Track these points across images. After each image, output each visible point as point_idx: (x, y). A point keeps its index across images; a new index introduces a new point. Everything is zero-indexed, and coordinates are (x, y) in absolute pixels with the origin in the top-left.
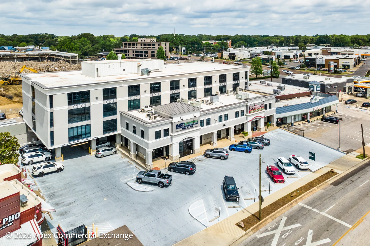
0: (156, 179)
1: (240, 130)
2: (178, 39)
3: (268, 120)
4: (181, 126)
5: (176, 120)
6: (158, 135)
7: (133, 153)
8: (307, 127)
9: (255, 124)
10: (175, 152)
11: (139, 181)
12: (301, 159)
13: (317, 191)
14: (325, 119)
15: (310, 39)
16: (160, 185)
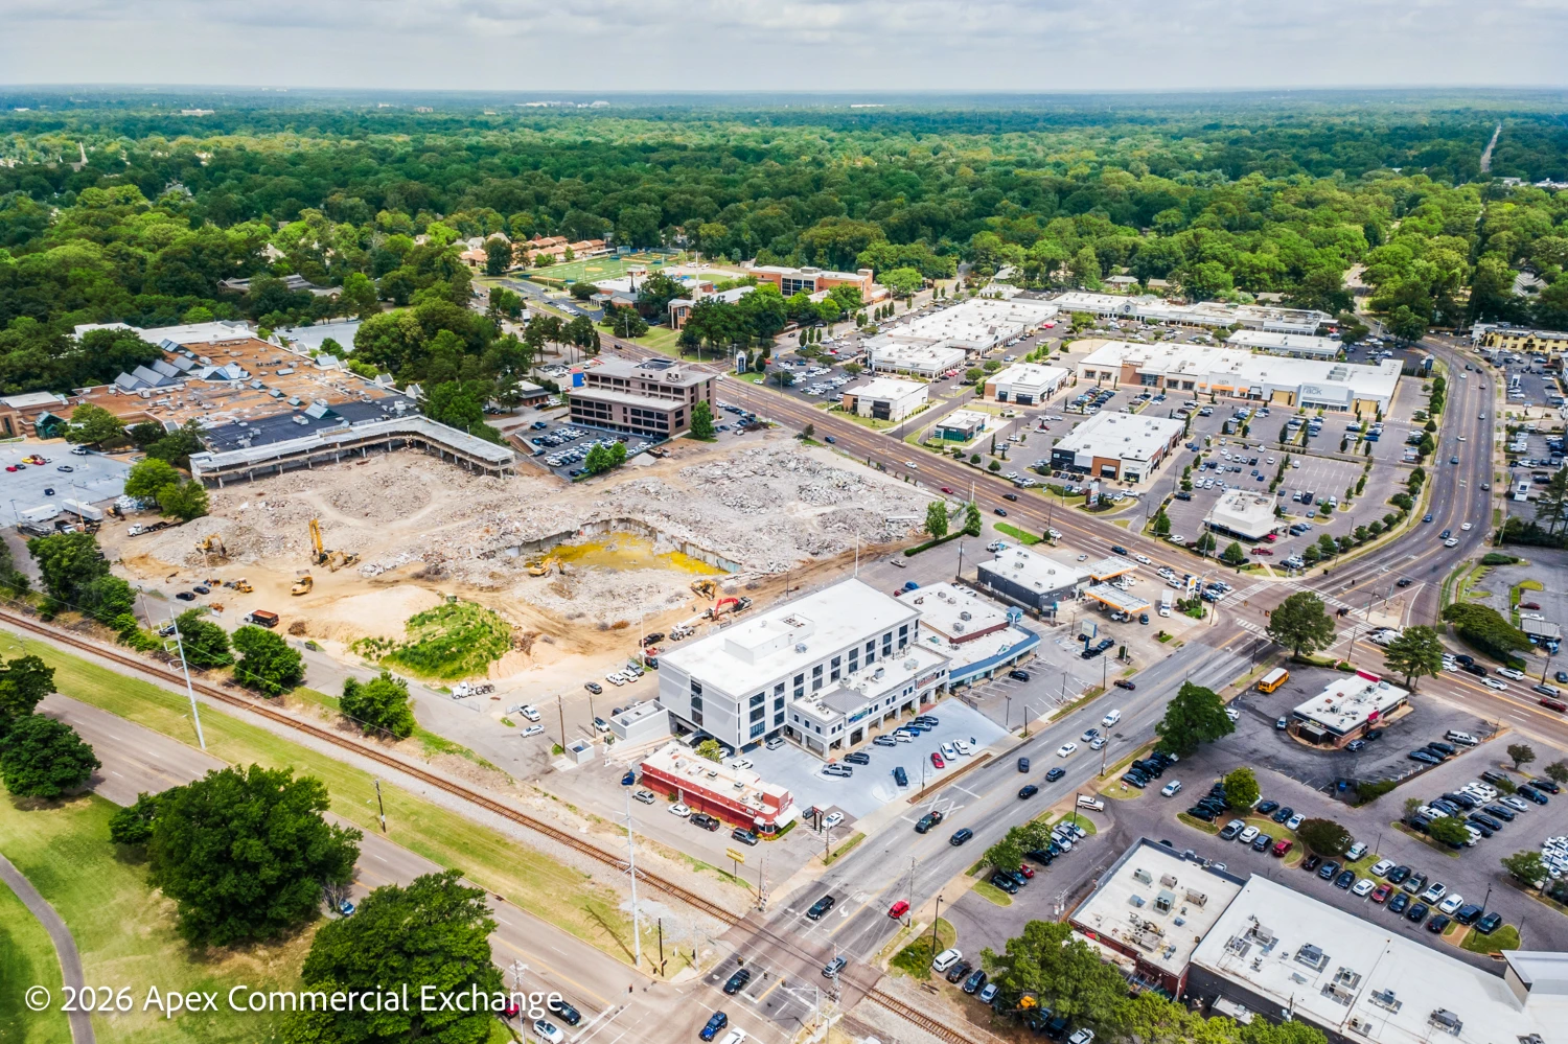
0: (841, 771)
1: (907, 707)
2: (720, 316)
3: (940, 689)
4: (852, 720)
5: (849, 715)
6: (833, 730)
7: (804, 743)
8: (987, 690)
9: (924, 699)
10: (847, 742)
11: (826, 773)
12: (963, 745)
13: (968, 774)
14: (1013, 675)
15: (1126, 248)
16: (845, 775)
